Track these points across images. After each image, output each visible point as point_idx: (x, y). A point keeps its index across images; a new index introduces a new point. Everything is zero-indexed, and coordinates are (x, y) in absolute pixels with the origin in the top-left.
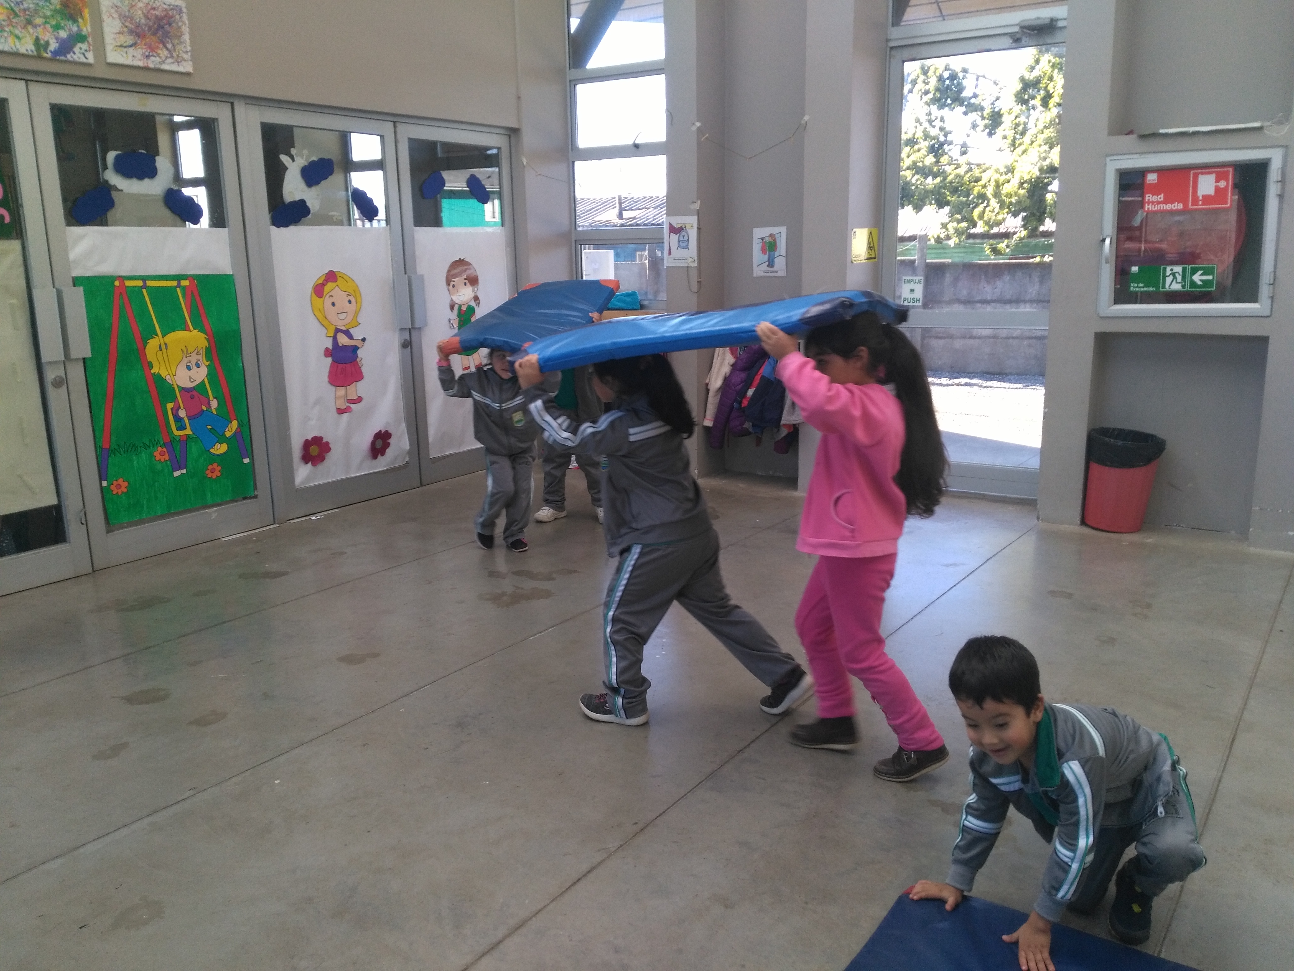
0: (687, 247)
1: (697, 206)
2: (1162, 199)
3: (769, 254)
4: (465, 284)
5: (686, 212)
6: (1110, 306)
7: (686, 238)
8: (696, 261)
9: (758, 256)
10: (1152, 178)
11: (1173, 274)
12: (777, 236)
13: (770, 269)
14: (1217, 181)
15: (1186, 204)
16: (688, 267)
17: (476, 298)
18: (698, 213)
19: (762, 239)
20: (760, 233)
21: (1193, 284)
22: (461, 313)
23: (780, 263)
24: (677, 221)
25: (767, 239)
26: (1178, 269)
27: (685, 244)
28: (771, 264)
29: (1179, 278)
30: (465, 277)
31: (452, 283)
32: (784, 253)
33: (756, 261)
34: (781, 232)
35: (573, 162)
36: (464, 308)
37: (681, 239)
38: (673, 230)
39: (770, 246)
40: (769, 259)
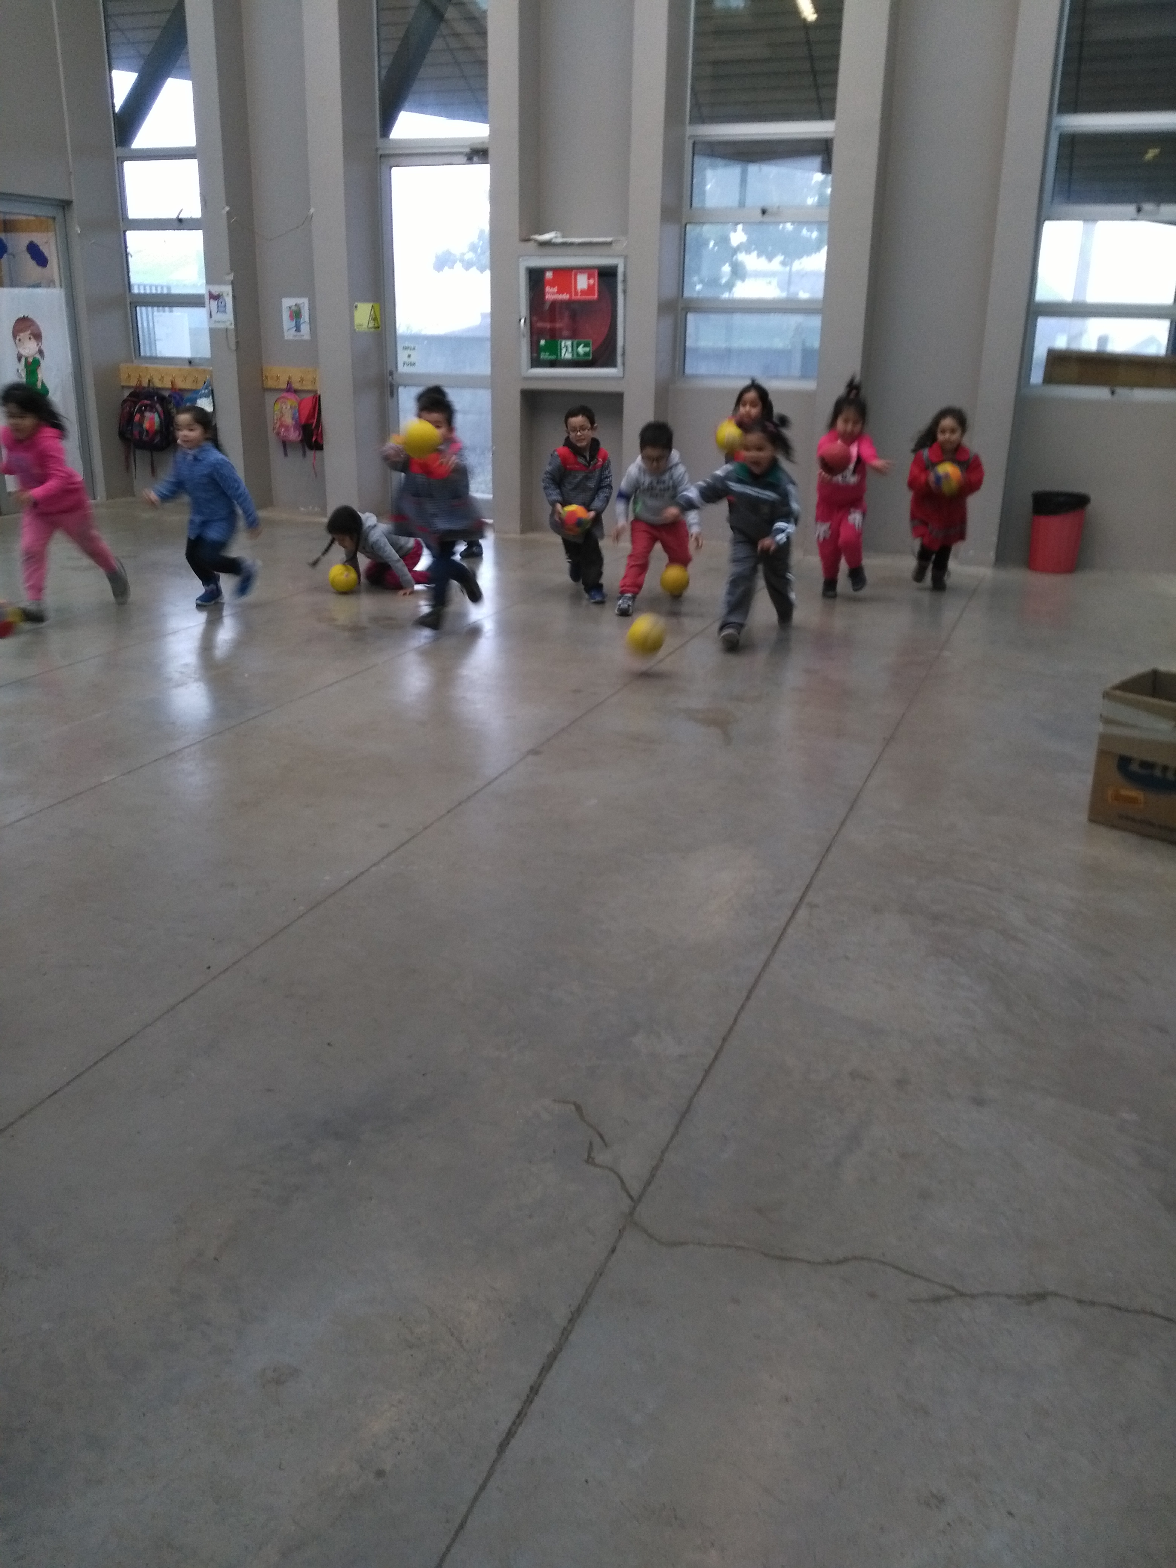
0: (225, 312)
1: (231, 277)
2: (556, 290)
3: (296, 320)
4: (30, 338)
5: (221, 282)
6: (528, 369)
7: (223, 304)
8: (233, 323)
9: (287, 323)
10: (549, 275)
11: (566, 347)
12: (302, 306)
13: (298, 334)
14: (589, 278)
15: (571, 296)
16: (227, 329)
17: (41, 352)
18: (233, 283)
19: (290, 308)
20: (288, 303)
21: (578, 354)
22: (27, 364)
23: (305, 328)
24: (216, 289)
25: (294, 308)
26: (569, 343)
27: (223, 309)
28: (298, 329)
29: (570, 350)
30: (30, 332)
31: (18, 338)
32: (307, 320)
33: (285, 327)
34: (304, 302)
35: (125, 232)
36: (30, 360)
37: (219, 304)
38: (212, 297)
39: (296, 314)
40: (296, 324)
